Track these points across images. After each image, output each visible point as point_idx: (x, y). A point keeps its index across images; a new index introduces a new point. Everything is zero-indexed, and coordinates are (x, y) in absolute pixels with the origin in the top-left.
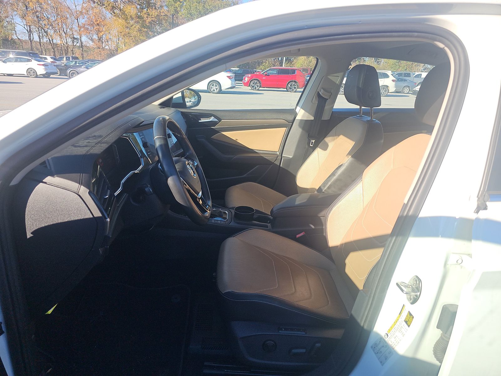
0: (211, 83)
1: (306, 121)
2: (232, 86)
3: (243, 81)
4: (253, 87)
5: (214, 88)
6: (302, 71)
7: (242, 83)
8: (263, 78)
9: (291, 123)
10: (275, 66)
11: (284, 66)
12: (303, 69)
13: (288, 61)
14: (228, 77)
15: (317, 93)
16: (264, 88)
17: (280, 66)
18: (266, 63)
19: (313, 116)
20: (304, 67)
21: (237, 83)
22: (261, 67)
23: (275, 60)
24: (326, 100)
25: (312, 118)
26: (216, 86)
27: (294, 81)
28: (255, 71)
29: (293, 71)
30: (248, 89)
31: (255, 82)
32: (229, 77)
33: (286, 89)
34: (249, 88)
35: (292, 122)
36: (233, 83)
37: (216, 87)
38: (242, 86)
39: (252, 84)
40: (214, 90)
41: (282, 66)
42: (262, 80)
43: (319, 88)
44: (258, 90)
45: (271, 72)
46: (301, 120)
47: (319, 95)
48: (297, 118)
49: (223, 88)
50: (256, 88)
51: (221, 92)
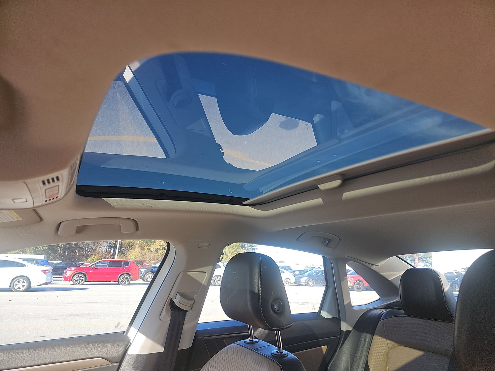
0: (16, 279)
1: (149, 356)
2: (46, 282)
3: (64, 275)
4: (76, 281)
5: (20, 285)
6: (136, 263)
7: (62, 278)
8: (90, 271)
9: (118, 364)
10: (106, 259)
11: (116, 259)
12: (137, 261)
13: (120, 253)
14: (42, 271)
15: (169, 300)
16: (91, 282)
17: (112, 258)
18: (96, 255)
19: (162, 346)
20: (138, 259)
21: (54, 278)
22: (89, 259)
23: (106, 253)
24: (185, 312)
25: (160, 349)
26: (23, 282)
27: (127, 274)
28: (82, 264)
29: (127, 263)
30: (69, 284)
31: (80, 276)
32: (44, 272)
33: (117, 283)
34: (72, 283)
35: (119, 360)
36: (49, 278)
37: (24, 284)
38: (62, 280)
39: (75, 278)
40: (19, 288)
41: (114, 259)
42: (88, 273)
43: (172, 293)
44: (83, 284)
45: (101, 264)
46: (139, 356)
47: (172, 305)
48: (130, 352)
49: (33, 285)
50: (79, 282)
51: (29, 289)
